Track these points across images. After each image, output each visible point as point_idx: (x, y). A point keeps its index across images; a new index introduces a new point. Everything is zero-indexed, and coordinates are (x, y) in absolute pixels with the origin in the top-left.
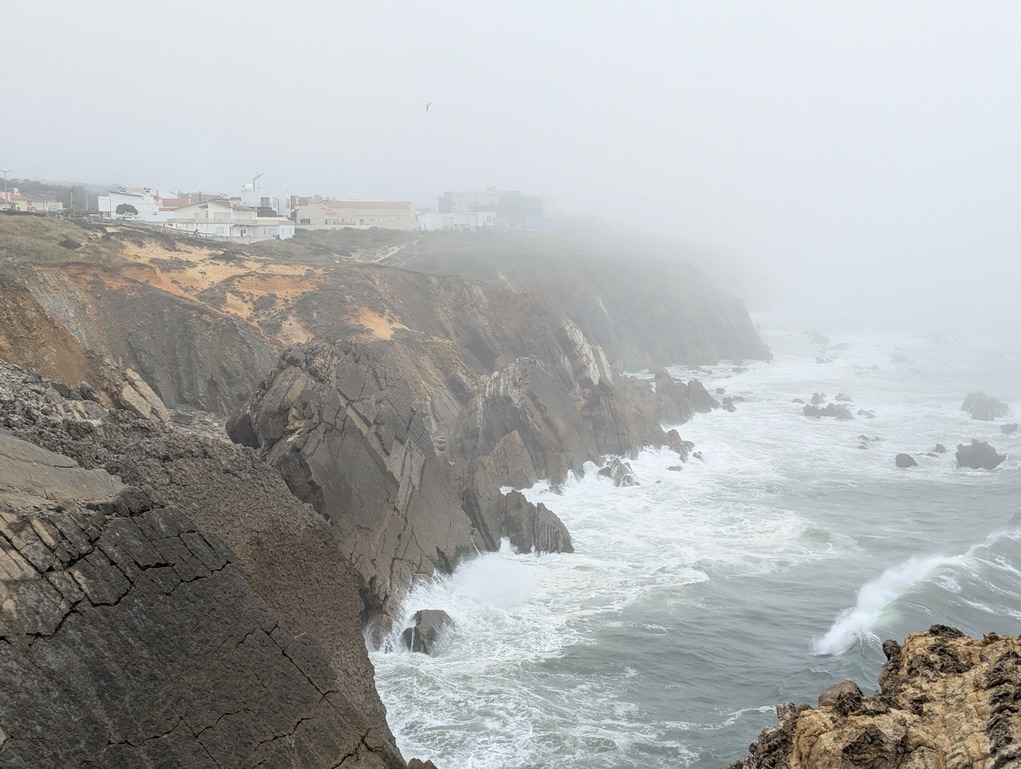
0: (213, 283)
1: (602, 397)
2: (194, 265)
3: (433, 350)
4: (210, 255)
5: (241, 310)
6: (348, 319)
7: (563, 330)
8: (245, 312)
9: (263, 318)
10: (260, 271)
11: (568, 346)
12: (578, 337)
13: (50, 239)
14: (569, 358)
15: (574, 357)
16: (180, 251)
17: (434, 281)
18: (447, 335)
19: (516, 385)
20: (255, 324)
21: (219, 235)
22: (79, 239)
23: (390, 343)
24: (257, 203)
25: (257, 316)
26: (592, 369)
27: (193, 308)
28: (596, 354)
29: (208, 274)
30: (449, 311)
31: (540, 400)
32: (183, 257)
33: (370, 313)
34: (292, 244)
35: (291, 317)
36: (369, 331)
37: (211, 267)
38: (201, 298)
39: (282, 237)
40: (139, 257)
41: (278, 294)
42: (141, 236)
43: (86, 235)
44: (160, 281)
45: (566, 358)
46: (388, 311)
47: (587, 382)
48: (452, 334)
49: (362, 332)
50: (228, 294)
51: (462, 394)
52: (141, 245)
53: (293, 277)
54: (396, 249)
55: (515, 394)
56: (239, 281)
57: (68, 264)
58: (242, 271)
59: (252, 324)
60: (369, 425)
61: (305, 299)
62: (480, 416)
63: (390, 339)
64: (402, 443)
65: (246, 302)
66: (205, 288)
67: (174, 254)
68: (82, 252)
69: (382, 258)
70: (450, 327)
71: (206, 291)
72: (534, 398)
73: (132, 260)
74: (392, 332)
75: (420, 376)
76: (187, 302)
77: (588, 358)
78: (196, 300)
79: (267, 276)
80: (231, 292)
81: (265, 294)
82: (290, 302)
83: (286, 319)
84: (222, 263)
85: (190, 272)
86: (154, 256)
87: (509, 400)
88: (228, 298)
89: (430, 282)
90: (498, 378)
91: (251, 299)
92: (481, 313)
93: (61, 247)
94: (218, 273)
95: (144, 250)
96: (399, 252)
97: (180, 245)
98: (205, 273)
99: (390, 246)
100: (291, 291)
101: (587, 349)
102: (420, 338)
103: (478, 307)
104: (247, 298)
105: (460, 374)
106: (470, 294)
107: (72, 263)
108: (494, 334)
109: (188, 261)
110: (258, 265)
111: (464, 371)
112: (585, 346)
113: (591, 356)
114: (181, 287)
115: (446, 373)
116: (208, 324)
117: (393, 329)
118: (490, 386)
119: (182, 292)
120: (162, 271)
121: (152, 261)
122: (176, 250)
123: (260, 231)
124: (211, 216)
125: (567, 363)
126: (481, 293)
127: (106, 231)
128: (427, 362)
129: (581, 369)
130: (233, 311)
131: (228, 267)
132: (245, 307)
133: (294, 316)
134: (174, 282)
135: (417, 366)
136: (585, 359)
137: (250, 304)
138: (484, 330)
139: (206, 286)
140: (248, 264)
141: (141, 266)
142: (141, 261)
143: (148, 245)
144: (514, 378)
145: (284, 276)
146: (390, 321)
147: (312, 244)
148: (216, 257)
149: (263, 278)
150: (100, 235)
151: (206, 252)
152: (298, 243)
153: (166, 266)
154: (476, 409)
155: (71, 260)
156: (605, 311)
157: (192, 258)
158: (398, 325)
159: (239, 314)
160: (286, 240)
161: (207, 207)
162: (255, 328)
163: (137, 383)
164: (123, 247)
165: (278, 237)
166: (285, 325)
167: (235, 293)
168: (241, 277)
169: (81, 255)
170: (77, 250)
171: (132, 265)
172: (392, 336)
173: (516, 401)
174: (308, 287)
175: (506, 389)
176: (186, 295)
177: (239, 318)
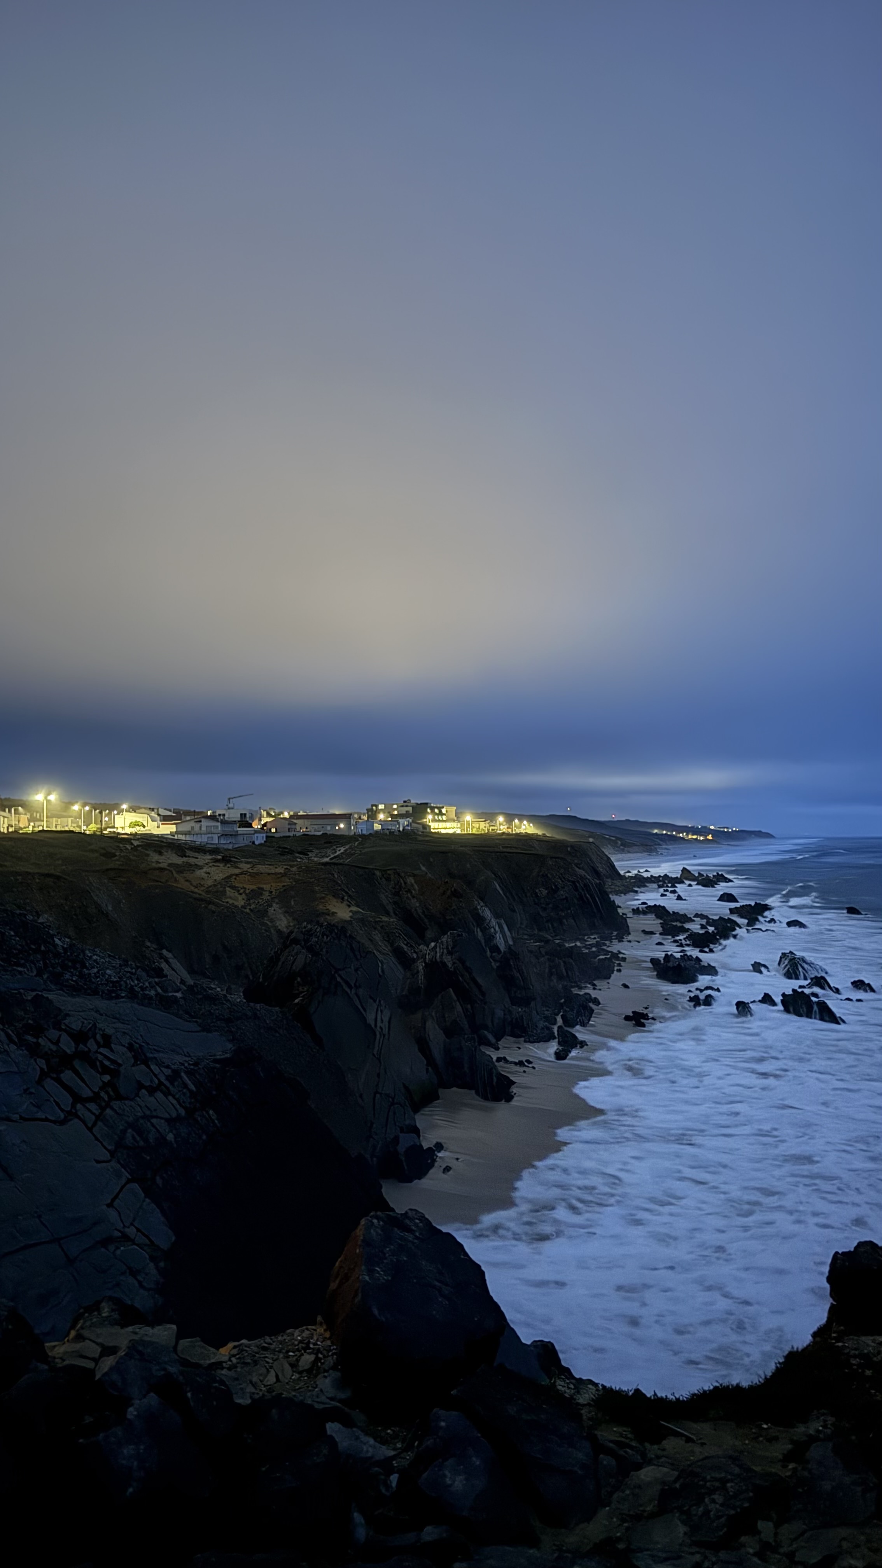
0: (215, 880)
1: (511, 961)
2: (201, 868)
3: (382, 927)
4: (211, 859)
5: (237, 900)
6: (317, 905)
7: (476, 909)
8: (240, 902)
9: (253, 906)
10: (250, 870)
11: (480, 920)
12: (487, 913)
13: (92, 851)
14: (481, 931)
15: (484, 930)
16: (189, 857)
17: (378, 873)
18: (388, 914)
19: (450, 953)
20: (248, 911)
21: (209, 842)
22: (113, 851)
23: (349, 922)
24: (237, 817)
25: (250, 905)
26: (498, 938)
27: (202, 900)
28: (500, 926)
29: (212, 873)
30: (390, 896)
31: (468, 964)
32: (192, 861)
33: (335, 900)
34: (264, 848)
35: (274, 905)
36: (334, 913)
37: (214, 869)
38: (208, 892)
39: (257, 843)
40: (160, 863)
41: (264, 886)
42: (162, 847)
43: (118, 847)
44: (176, 880)
45: (479, 930)
46: (346, 898)
47: (496, 949)
48: (392, 913)
49: (328, 915)
50: (228, 889)
51: (406, 962)
52: (160, 853)
53: (275, 874)
54: (343, 850)
55: (448, 960)
56: (235, 879)
57: (107, 870)
58: (237, 871)
59: (245, 911)
60: (350, 987)
61: (285, 890)
62: (421, 977)
63: (349, 919)
64: (375, 1001)
65: (241, 894)
66: (210, 885)
67: (185, 859)
68: (117, 860)
69: (332, 856)
70: (390, 908)
71: (210, 886)
72: (463, 962)
73: (154, 865)
74: (351, 914)
75: (372, 947)
76: (197, 896)
77: (495, 930)
78: (203, 893)
79: (257, 874)
80: (229, 887)
81: (254, 887)
82: (274, 893)
83: (271, 906)
84: (221, 865)
85: (200, 873)
86: (170, 862)
87: (444, 964)
88: (227, 892)
89: (374, 874)
90: (435, 947)
91: (244, 892)
92: (413, 897)
93: (102, 858)
94: (219, 873)
95: (163, 857)
96: (346, 851)
97: (188, 853)
98: (209, 873)
99: (337, 847)
100: (274, 885)
101: (494, 922)
102: (371, 917)
103: (411, 893)
104: (242, 891)
105: (403, 945)
106: (405, 883)
107: (111, 869)
108: (423, 913)
109: (196, 865)
110: (249, 866)
111: (405, 942)
112: (493, 920)
113: (497, 929)
114: (191, 884)
115: (392, 945)
116: (214, 912)
117: (351, 911)
118: (429, 954)
119: (193, 888)
120: (178, 872)
121: (170, 865)
122: (186, 857)
123: (240, 838)
124: (204, 829)
125: (480, 934)
126: (413, 881)
127: (132, 844)
128: (377, 937)
129: (490, 938)
130: (231, 901)
131: (226, 868)
132: (240, 898)
133: (277, 903)
134: (187, 881)
135: (370, 939)
136: (492, 930)
137: (244, 896)
138: (416, 910)
139: (210, 883)
140: (241, 865)
141: (162, 869)
142: (161, 865)
143: (165, 853)
144: (447, 948)
145: (269, 874)
146: (349, 906)
147: (279, 847)
148: (217, 861)
149: (253, 875)
150: (128, 847)
151: (208, 857)
152: (269, 847)
153: (180, 869)
154: (418, 972)
155: (109, 867)
156: (501, 892)
157: (200, 862)
158: (354, 909)
159: (236, 903)
160: (261, 845)
161: (201, 821)
162: (247, 913)
163: (171, 960)
164: (148, 855)
165: (253, 843)
166: (271, 911)
167: (233, 887)
168: (237, 875)
169: (117, 862)
170: (114, 859)
171: (155, 869)
172: (351, 917)
173: (450, 965)
174: (287, 882)
175: (442, 955)
176: (196, 890)
177: (236, 906)
